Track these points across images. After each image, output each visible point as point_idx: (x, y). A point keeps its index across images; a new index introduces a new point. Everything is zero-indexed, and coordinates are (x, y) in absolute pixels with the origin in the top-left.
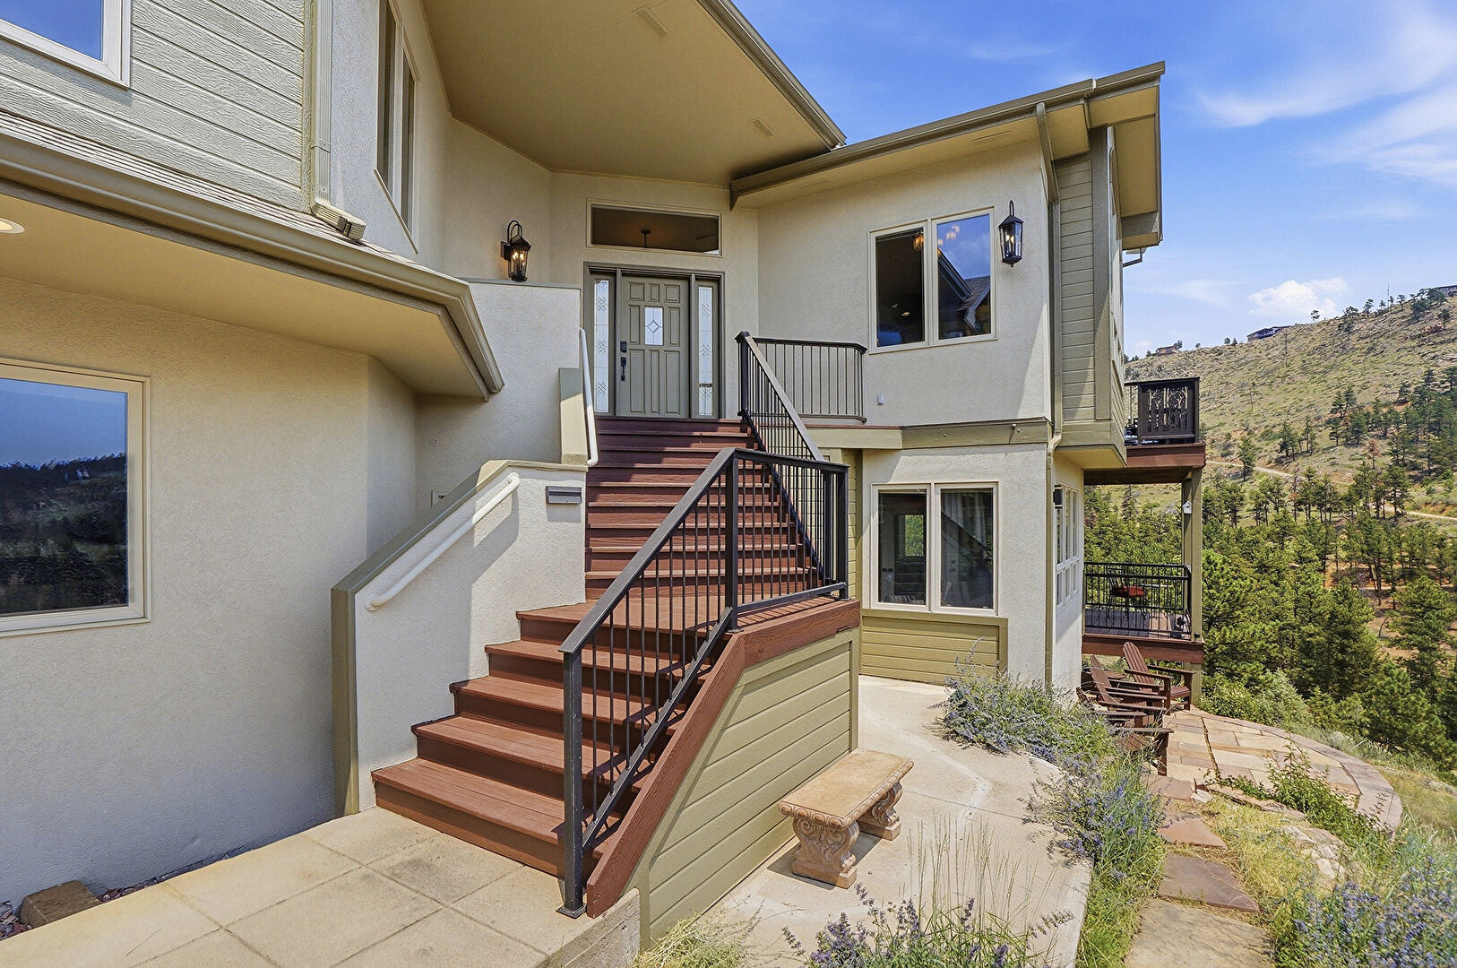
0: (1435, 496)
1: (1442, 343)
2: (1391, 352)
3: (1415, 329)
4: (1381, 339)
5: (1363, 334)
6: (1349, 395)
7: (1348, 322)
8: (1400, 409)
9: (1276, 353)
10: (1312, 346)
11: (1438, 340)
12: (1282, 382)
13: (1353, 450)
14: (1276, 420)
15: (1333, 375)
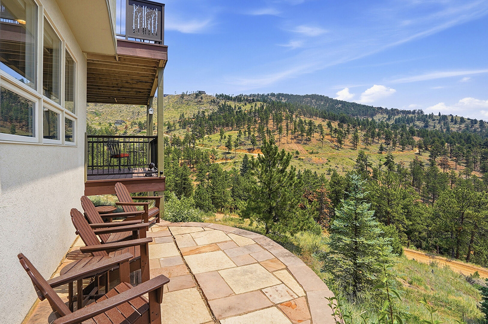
0: (201, 142)
2: (191, 105)
3: (196, 100)
4: (190, 102)
5: (186, 99)
6: (183, 115)
7: (183, 96)
8: (193, 120)
9: (167, 102)
10: (175, 101)
11: (200, 104)
12: (168, 110)
13: (184, 130)
14: (167, 120)
15: (180, 109)
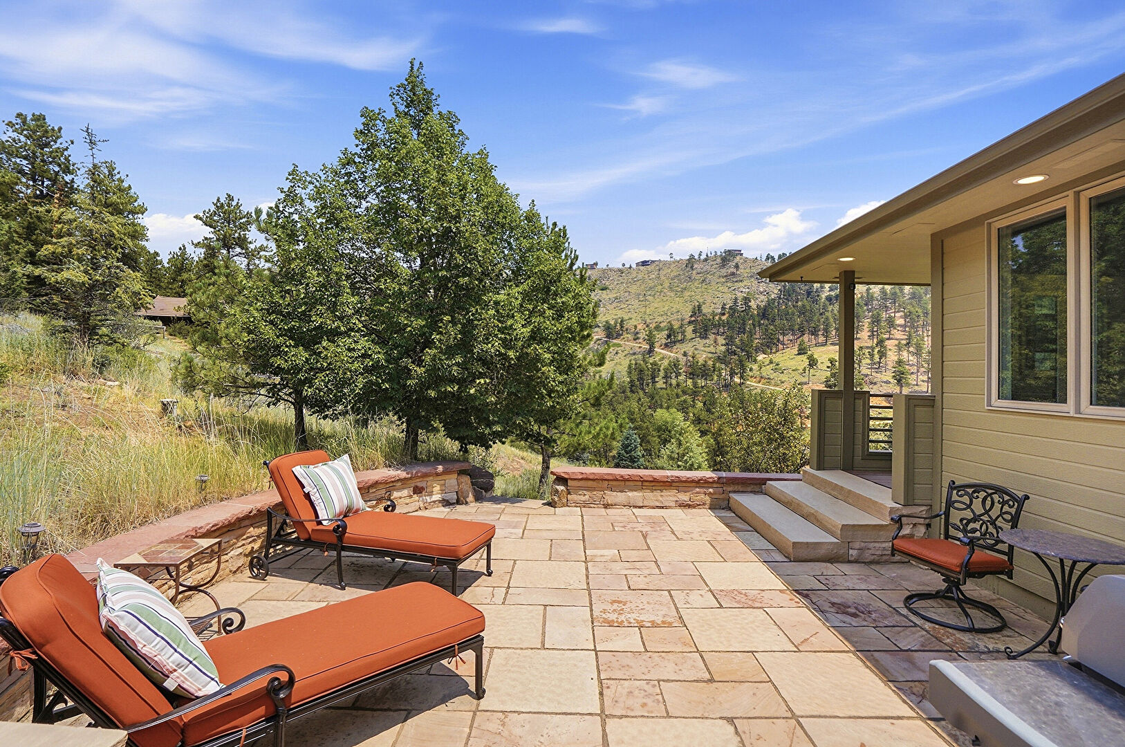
0: (754, 372)
1: (737, 281)
2: (713, 283)
3: (724, 272)
4: (708, 275)
5: (699, 271)
6: (699, 306)
7: (691, 262)
9: (654, 276)
10: (672, 274)
11: (735, 280)
12: (660, 295)
13: (705, 341)
14: (661, 319)
15: (687, 294)
